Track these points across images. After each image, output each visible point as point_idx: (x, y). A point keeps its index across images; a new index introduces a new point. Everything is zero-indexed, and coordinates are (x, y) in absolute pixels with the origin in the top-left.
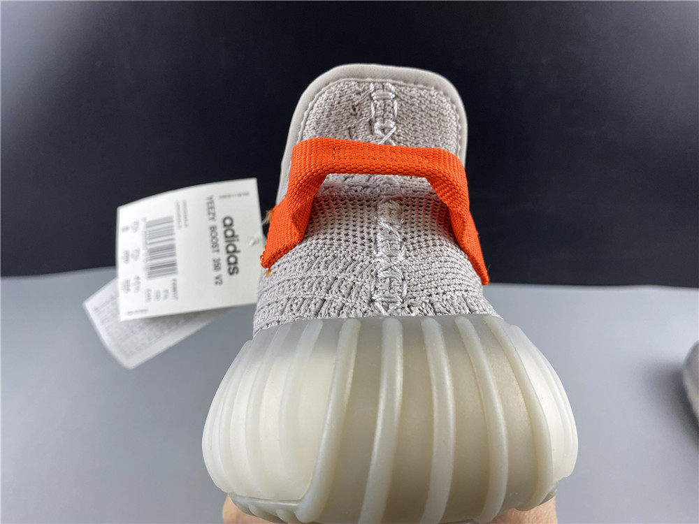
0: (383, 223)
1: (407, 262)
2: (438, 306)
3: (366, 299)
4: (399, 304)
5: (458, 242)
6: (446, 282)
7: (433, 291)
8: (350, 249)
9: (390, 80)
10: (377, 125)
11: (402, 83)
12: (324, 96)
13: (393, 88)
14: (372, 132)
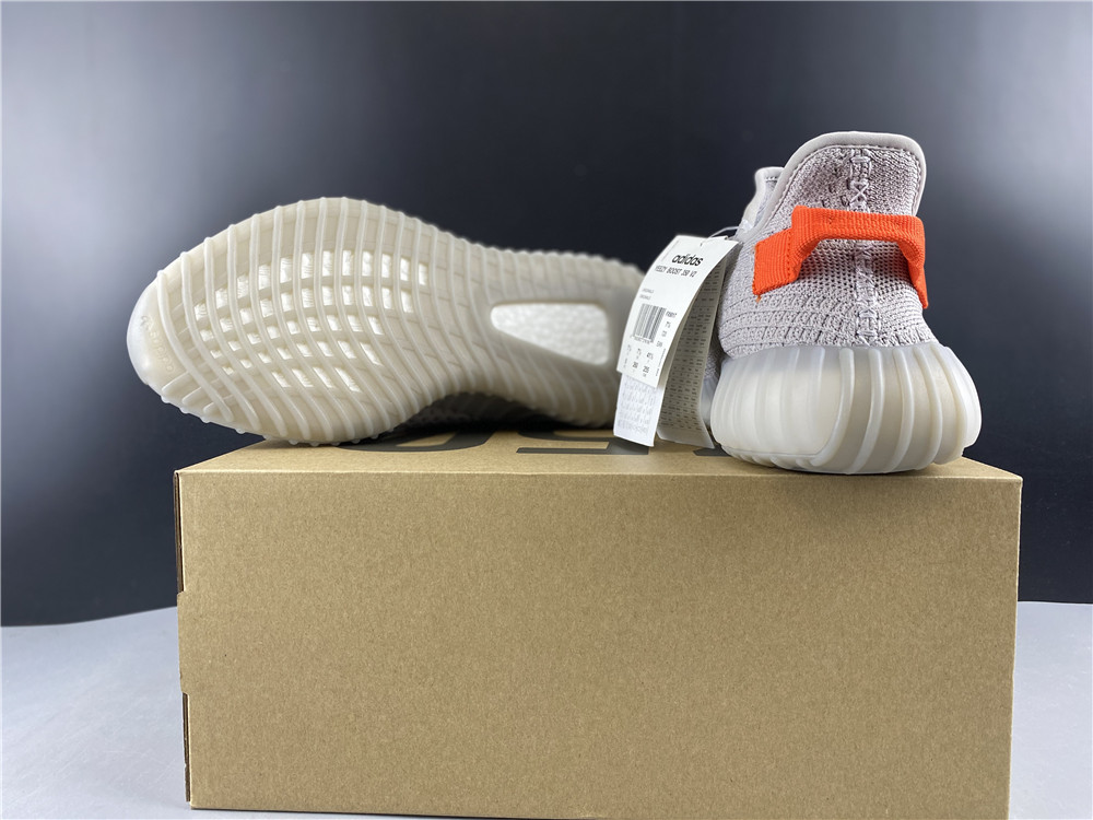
0: (859, 272)
1: (880, 306)
2: (901, 338)
3: (853, 334)
4: (876, 338)
5: (911, 283)
6: (905, 319)
7: (898, 327)
8: (836, 292)
9: (868, 147)
10: (853, 183)
11: (876, 147)
12: (813, 161)
13: (869, 153)
14: (848, 188)
